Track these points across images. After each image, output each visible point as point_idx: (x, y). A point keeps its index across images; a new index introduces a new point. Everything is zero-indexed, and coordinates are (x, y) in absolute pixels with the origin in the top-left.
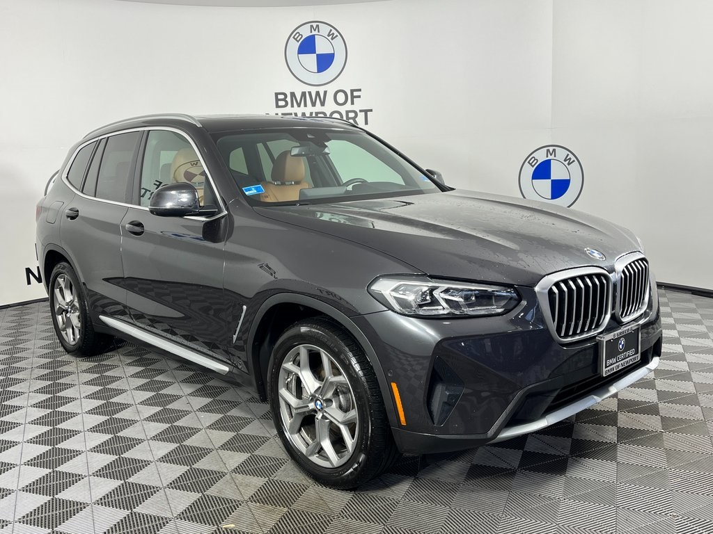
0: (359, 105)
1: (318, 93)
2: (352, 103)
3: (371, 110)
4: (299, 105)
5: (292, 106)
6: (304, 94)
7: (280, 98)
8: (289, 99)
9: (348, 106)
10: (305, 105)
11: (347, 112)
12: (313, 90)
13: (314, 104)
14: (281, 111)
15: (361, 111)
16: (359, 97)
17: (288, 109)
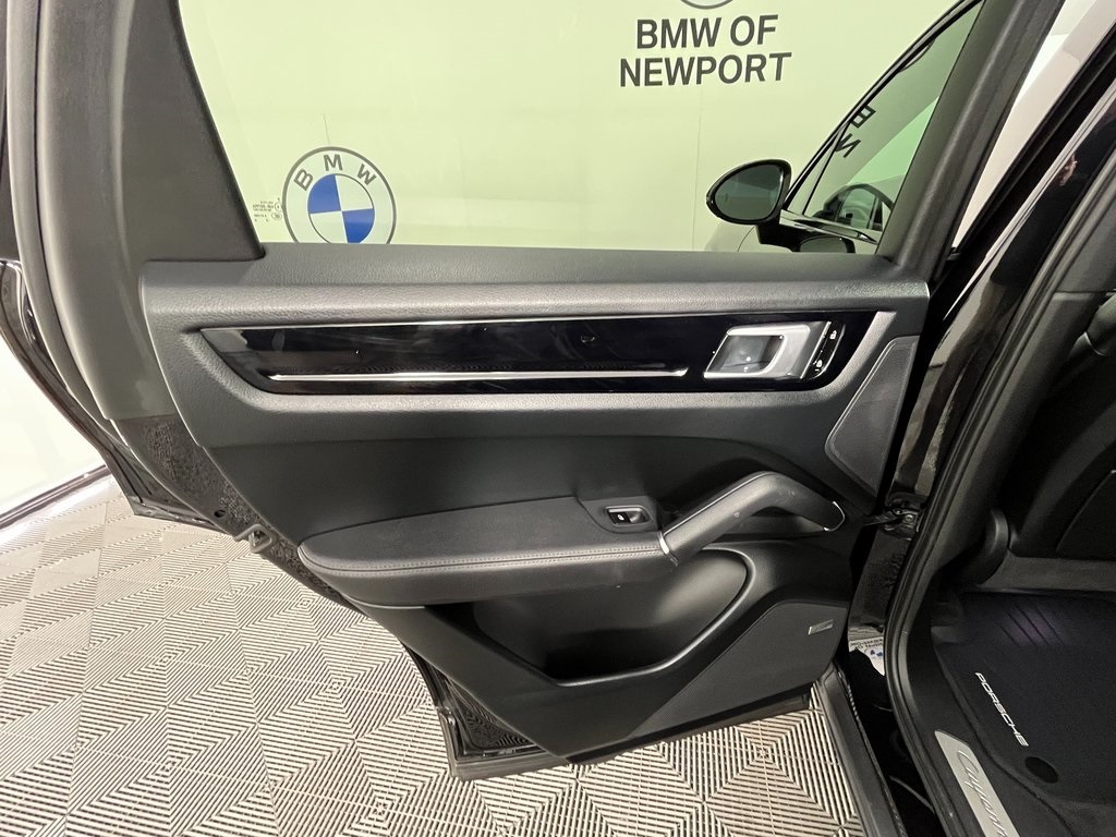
0: (771, 44)
1: (706, 22)
2: (760, 41)
3: (789, 55)
4: (674, 44)
5: (663, 46)
6: (683, 23)
7: (647, 31)
8: (658, 33)
9: (753, 48)
10: (684, 45)
11: (750, 58)
12: (699, 16)
13: (697, 43)
14: (644, 54)
15: (772, 56)
16: (773, 29)
17: (656, 52)
